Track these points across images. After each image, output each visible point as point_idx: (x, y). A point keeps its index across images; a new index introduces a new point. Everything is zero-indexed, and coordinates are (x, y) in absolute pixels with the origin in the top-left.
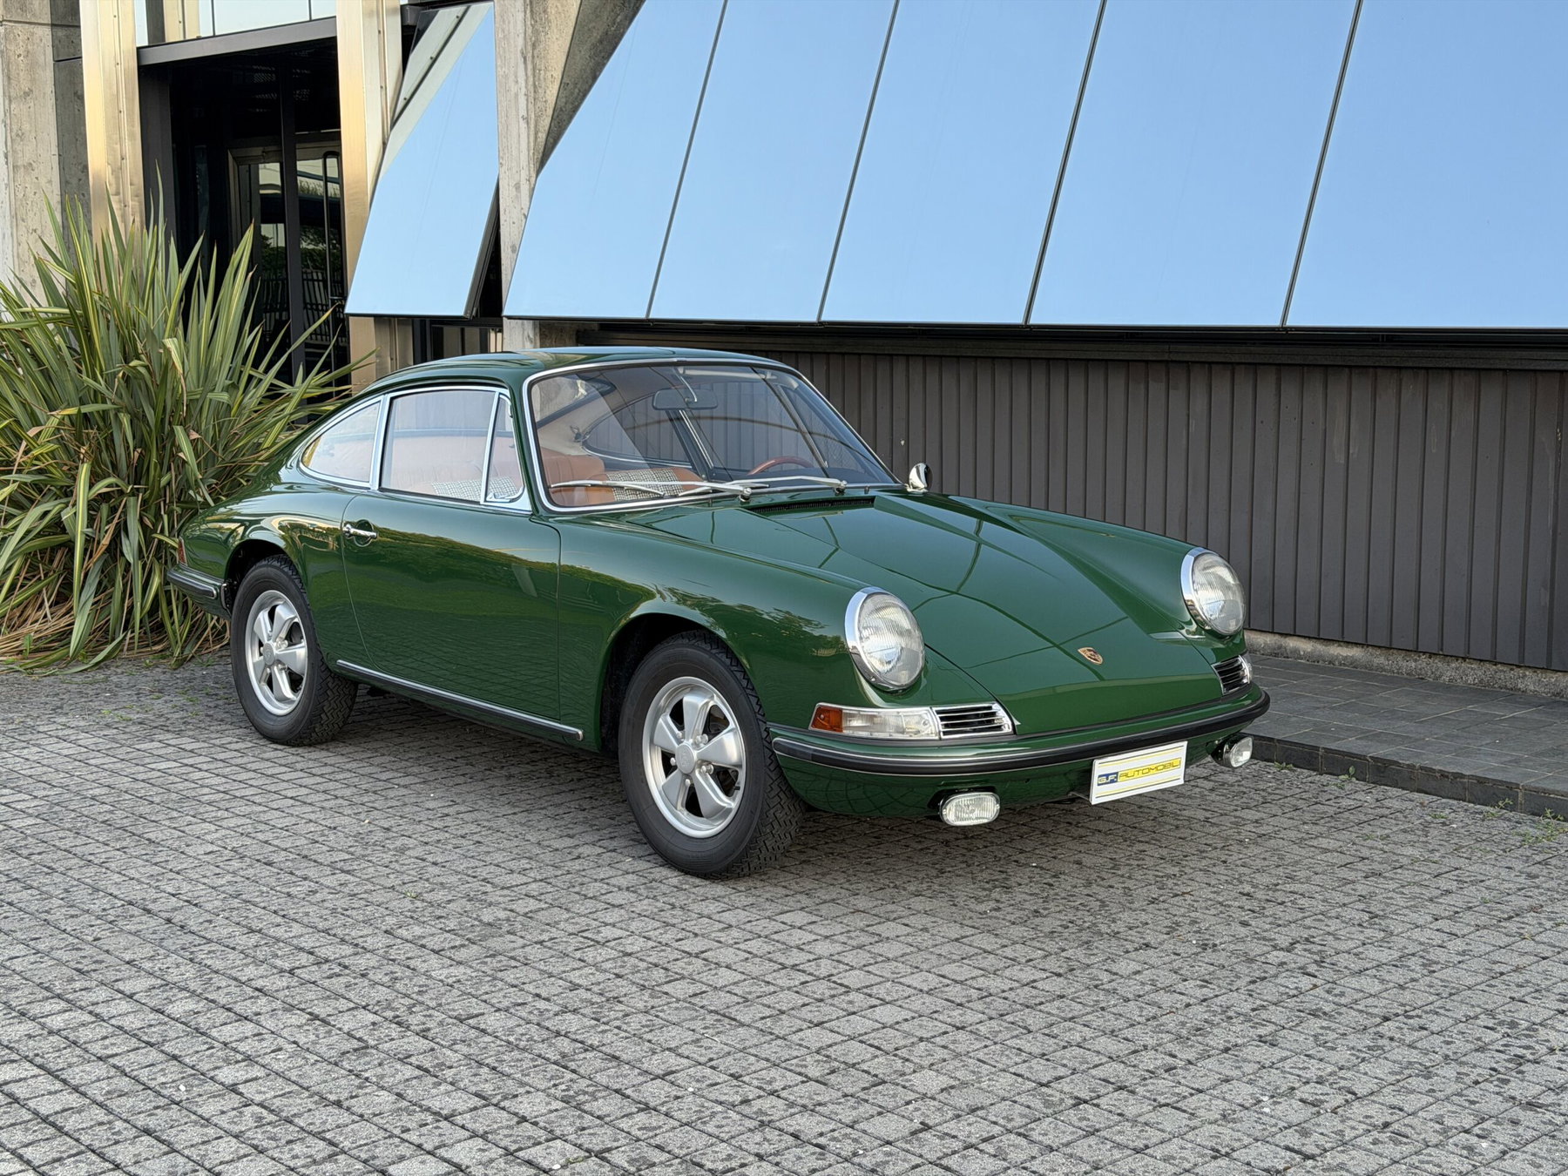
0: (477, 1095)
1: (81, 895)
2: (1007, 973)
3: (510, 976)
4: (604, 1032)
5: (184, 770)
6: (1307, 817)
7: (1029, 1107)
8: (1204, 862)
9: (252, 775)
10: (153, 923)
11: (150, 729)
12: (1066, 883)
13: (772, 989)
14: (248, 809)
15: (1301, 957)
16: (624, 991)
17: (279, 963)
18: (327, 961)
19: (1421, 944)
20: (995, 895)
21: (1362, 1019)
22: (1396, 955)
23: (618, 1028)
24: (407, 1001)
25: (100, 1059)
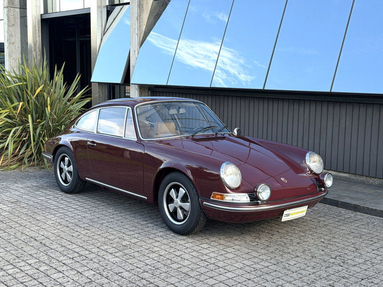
1: (18, 235)
2: (261, 263)
3: (130, 261)
4: (155, 278)
5: (47, 200)
6: (337, 220)
8: (311, 232)
9: (64, 201)
10: (37, 243)
11: (39, 188)
12: (275, 237)
13: (199, 267)
14: (63, 211)
15: (338, 261)
16: (160, 266)
17: (69, 256)
18: (82, 255)
19: (370, 257)
20: (257, 240)
21: (356, 280)
22: (364, 260)
23: (158, 277)
24: (103, 268)
25: (21, 283)
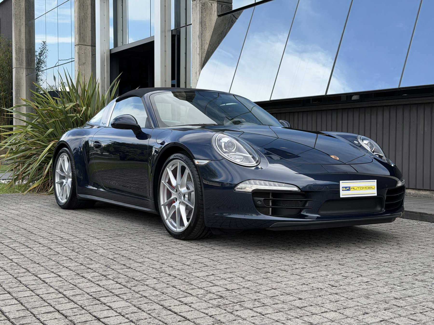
0: (81, 264)
7: (250, 273)
